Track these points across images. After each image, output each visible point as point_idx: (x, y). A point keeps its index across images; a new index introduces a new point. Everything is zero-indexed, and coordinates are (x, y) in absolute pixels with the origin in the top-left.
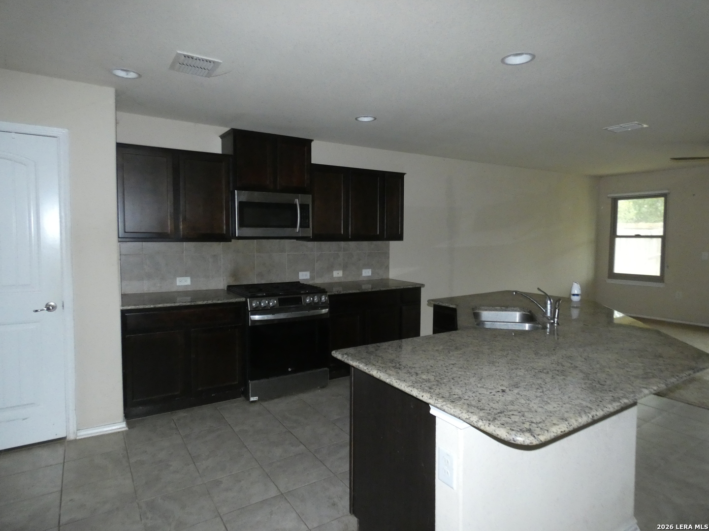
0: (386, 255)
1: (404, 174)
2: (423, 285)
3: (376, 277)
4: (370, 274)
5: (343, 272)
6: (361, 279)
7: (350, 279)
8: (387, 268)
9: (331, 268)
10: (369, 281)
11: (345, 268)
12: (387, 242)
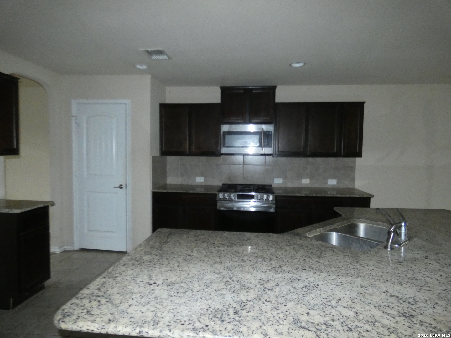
0: (352, 169)
1: (364, 103)
2: (373, 196)
3: (341, 186)
4: (335, 183)
5: (310, 180)
6: (326, 186)
7: (316, 185)
8: (353, 179)
9: (300, 177)
10: (334, 189)
11: (312, 177)
12: (353, 159)
